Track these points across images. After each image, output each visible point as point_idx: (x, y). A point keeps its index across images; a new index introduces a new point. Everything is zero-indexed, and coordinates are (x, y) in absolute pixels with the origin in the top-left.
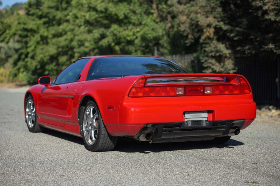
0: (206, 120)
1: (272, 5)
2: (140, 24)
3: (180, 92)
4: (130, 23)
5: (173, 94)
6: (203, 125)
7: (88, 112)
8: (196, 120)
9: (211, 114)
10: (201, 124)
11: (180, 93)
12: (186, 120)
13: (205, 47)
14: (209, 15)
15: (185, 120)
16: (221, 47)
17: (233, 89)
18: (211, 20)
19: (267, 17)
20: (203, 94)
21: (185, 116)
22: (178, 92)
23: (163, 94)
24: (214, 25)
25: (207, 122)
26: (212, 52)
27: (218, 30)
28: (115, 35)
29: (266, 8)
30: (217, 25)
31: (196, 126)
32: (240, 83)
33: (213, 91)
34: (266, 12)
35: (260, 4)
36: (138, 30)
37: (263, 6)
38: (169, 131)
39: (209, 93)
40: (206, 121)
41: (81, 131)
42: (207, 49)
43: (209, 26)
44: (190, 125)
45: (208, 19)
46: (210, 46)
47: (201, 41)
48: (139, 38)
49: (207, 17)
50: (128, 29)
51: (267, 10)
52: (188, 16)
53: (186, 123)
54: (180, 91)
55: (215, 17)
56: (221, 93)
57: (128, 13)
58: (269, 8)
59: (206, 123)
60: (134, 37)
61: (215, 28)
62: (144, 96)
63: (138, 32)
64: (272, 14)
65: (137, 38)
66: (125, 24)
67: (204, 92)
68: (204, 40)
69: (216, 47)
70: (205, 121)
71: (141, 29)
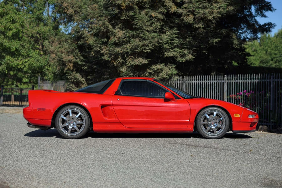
1: (106, 51)
2: (28, 56)
4: (20, 55)
13: (68, 76)
14: (70, 54)
16: (78, 76)
18: (71, 57)
19: (103, 58)
24: (73, 61)
26: (71, 79)
27: (76, 64)
28: (8, 64)
29: (102, 52)
30: (75, 61)
34: (102, 55)
35: (99, 49)
36: (26, 60)
37: (101, 50)
42: (68, 77)
43: (70, 61)
45: (69, 57)
46: (70, 75)
47: (65, 71)
48: (27, 67)
49: (69, 56)
50: (18, 60)
51: (103, 53)
52: (56, 54)
55: (74, 56)
57: (19, 48)
58: (104, 52)
60: (23, 66)
61: (74, 63)
63: (26, 62)
64: (106, 56)
65: (25, 66)
66: (17, 55)
68: (66, 71)
69: (74, 76)
71: (29, 60)
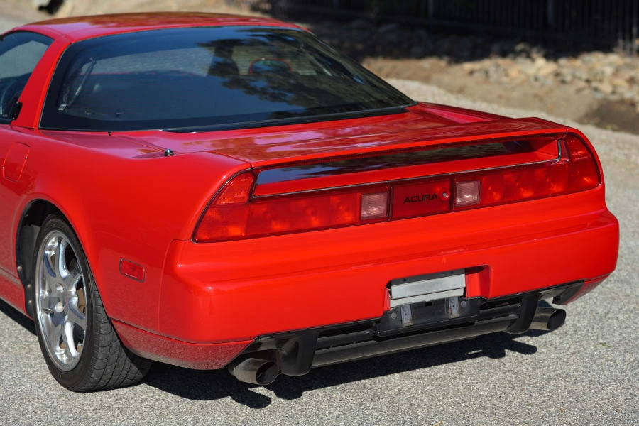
0: (458, 297)
3: (374, 207)
5: (349, 217)
6: (451, 317)
7: (51, 249)
8: (427, 300)
9: (476, 276)
10: (442, 313)
11: (375, 211)
12: (393, 304)
15: (391, 306)
17: (548, 180)
20: (451, 206)
21: (390, 293)
22: (367, 208)
23: (315, 222)
25: (464, 304)
31: (427, 320)
32: (570, 158)
33: (483, 194)
38: (336, 343)
39: (468, 201)
40: (460, 299)
41: (30, 302)
44: (407, 321)
53: (393, 316)
54: (374, 204)
56: (510, 196)
59: (460, 308)
62: (249, 234)
67: (452, 198)
70: (457, 299)
